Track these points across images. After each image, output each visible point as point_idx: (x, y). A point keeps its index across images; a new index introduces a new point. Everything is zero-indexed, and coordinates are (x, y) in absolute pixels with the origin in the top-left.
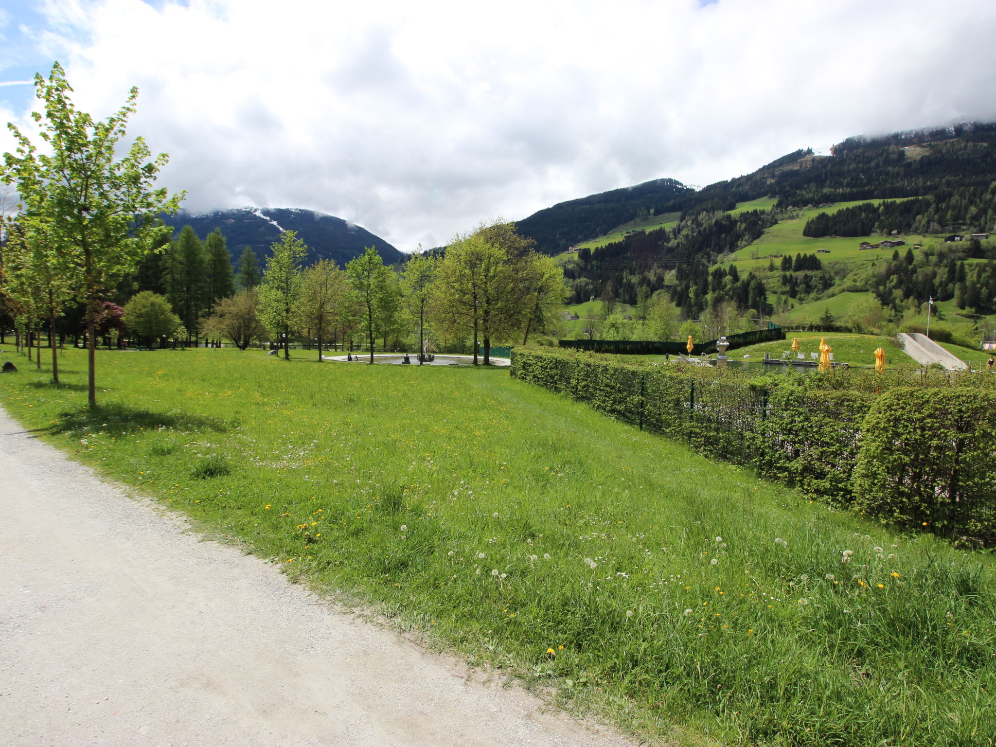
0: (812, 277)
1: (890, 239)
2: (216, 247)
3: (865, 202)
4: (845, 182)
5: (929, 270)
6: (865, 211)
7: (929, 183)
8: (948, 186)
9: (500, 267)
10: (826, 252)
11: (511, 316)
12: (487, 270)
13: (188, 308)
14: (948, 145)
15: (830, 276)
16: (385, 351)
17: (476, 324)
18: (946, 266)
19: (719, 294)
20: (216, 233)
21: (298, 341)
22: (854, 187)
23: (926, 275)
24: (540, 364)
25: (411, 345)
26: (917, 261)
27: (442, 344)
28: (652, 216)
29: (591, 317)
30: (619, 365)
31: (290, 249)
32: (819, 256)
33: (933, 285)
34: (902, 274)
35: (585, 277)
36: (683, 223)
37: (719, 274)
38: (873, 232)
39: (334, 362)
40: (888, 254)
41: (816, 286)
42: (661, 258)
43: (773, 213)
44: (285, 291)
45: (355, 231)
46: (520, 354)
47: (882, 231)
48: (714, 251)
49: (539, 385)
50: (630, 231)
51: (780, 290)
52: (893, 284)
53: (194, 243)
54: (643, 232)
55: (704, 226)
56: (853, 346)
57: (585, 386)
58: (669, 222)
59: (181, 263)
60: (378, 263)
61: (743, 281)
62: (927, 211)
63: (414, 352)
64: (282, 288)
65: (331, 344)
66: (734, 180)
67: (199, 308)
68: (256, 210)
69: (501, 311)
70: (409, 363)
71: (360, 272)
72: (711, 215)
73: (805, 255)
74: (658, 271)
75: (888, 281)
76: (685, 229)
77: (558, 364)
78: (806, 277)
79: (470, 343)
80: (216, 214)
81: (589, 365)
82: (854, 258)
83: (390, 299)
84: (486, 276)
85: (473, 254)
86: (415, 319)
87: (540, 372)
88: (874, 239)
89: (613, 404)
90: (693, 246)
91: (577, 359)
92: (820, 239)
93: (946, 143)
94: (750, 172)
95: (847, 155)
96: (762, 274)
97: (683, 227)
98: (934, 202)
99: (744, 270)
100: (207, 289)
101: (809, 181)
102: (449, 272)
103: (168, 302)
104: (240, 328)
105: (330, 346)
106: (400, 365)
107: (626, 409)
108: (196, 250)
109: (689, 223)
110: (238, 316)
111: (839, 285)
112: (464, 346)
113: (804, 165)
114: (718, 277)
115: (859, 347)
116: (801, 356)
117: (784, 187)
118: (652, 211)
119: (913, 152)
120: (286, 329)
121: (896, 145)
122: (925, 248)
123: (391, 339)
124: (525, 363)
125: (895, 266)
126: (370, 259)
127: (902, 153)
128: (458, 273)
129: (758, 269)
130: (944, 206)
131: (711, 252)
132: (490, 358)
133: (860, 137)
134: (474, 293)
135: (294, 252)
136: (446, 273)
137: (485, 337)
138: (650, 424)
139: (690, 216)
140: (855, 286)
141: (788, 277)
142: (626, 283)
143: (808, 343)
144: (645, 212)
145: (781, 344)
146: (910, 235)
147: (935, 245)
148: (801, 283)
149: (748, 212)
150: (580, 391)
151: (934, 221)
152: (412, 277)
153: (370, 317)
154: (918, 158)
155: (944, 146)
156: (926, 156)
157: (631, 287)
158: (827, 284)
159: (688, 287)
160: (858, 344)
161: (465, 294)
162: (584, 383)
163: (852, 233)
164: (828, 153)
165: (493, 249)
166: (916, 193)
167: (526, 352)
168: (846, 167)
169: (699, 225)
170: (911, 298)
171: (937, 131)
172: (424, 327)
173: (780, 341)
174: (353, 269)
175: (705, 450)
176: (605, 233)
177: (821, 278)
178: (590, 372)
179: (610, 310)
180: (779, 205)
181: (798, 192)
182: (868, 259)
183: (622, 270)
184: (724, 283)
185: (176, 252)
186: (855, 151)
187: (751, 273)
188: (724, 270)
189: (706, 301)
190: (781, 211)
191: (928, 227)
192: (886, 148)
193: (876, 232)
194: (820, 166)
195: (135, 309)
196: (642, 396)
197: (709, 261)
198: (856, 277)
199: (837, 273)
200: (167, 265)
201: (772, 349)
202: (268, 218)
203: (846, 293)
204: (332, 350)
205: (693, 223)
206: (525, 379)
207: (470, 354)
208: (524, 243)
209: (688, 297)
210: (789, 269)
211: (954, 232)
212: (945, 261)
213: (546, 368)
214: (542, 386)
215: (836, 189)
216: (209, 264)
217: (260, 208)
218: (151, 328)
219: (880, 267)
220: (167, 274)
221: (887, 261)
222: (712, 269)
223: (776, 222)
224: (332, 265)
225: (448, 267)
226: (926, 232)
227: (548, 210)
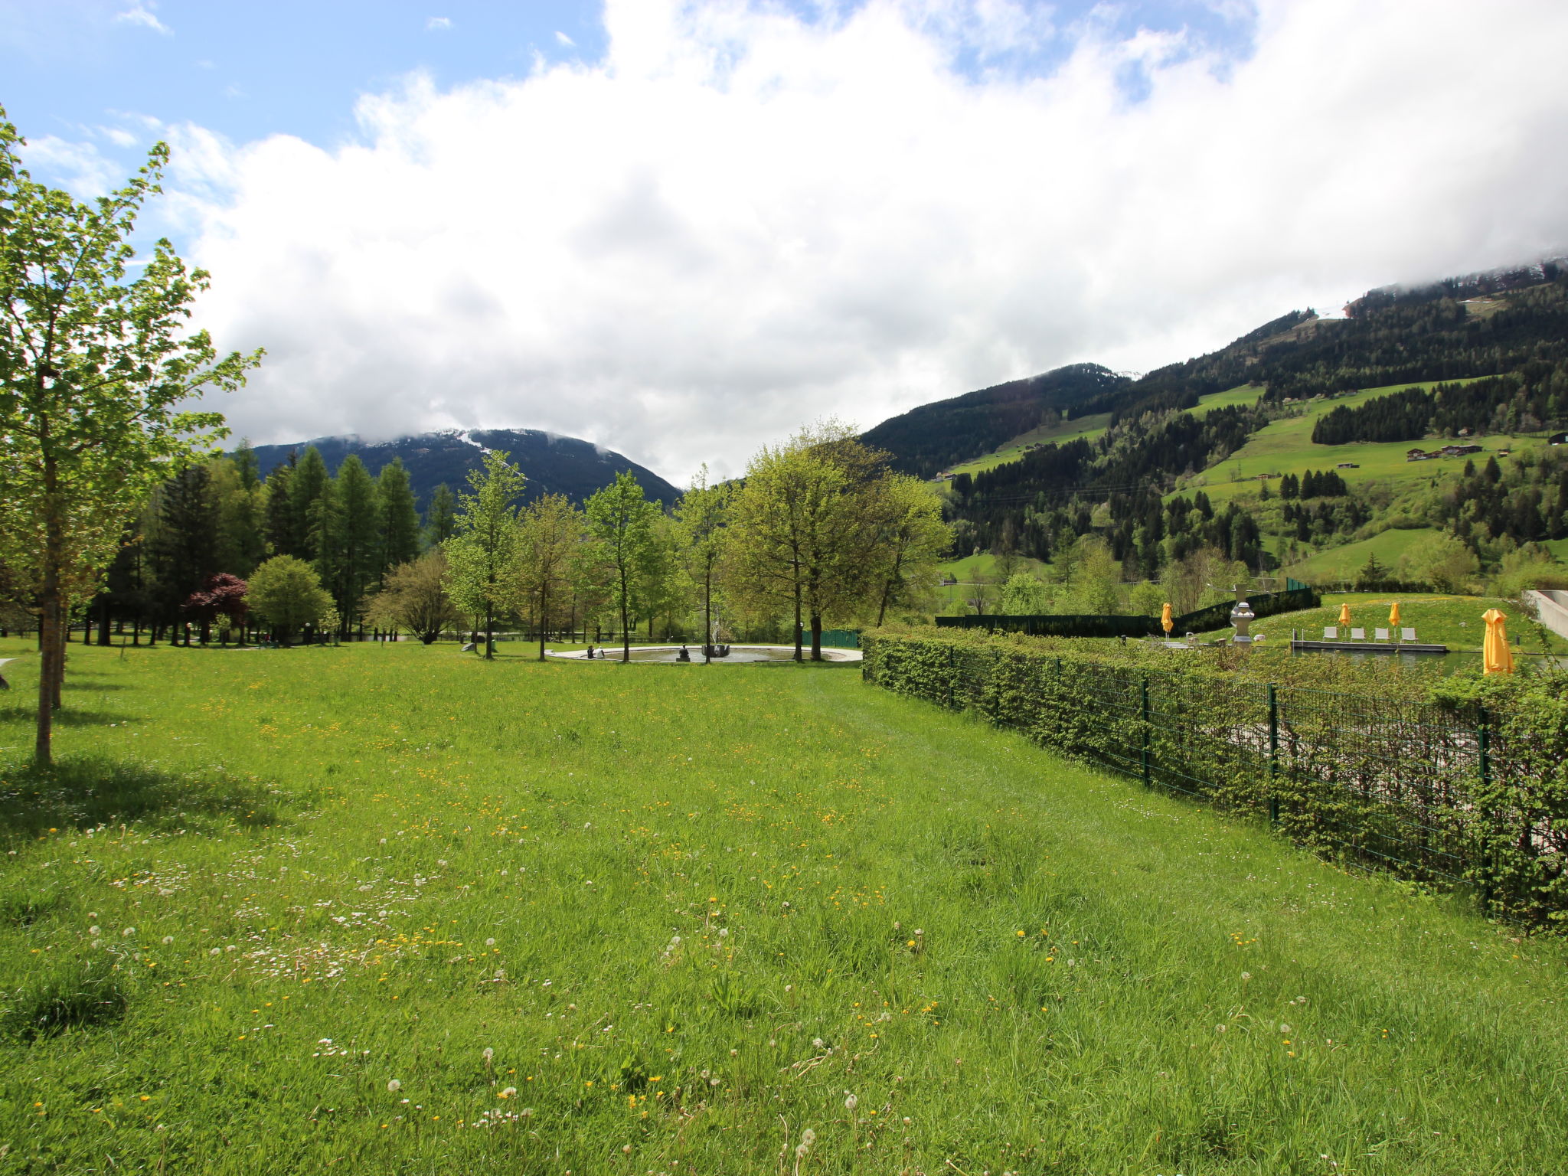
0: (1333, 508)
1: (1457, 443)
2: (395, 487)
3: (1410, 386)
4: (1373, 357)
5: (1528, 489)
6: (1410, 401)
7: (1511, 354)
8: (1544, 357)
9: (837, 498)
10: (1353, 467)
11: (855, 578)
12: (815, 503)
13: (349, 580)
14: (1537, 294)
15: (1363, 505)
16: (652, 641)
17: (798, 592)
18: (1556, 483)
19: (1182, 537)
20: (395, 465)
21: (517, 629)
22: (1388, 364)
23: (1524, 497)
24: (920, 659)
25: (692, 631)
26: (1506, 476)
27: (742, 628)
28: (1066, 421)
29: (977, 579)
30: (1084, 658)
31: (498, 481)
32: (1342, 474)
33: (1537, 514)
34: (1483, 497)
35: (963, 518)
36: (1116, 430)
37: (1180, 508)
38: (1428, 433)
39: (564, 662)
40: (1457, 466)
41: (1341, 521)
42: (1084, 485)
43: (1260, 409)
44: (490, 547)
45: (608, 459)
46: (881, 641)
47: (1442, 431)
48: (1168, 471)
49: (919, 696)
50: (1033, 445)
51: (1281, 529)
52: (1470, 514)
53: (361, 481)
54: (1054, 446)
55: (1150, 432)
56: (1445, 615)
57: (1014, 699)
58: (1094, 428)
59: (340, 512)
60: (636, 497)
61: (1220, 517)
62: (1512, 396)
63: (697, 642)
64: (484, 543)
65: (568, 633)
66: (1192, 362)
67: (365, 580)
68: (461, 434)
69: (839, 569)
70: (688, 660)
71: (609, 512)
72: (1160, 417)
73: (1319, 473)
74: (1080, 506)
75: (1461, 510)
76: (1119, 440)
77: (953, 656)
78: (1323, 507)
79: (787, 623)
80: (403, 441)
81: (1020, 659)
82: (1400, 475)
83: (657, 554)
84: (812, 514)
85: (790, 477)
86: (698, 586)
87: (920, 672)
88: (1430, 444)
89: (1077, 736)
90: (1135, 465)
91: (993, 648)
92: (1340, 447)
93: (1533, 291)
94: (1217, 349)
95: (1371, 316)
96: (1250, 505)
97: (1117, 436)
98: (1524, 383)
99: (1220, 500)
100: (378, 551)
101: (1314, 358)
102: (753, 508)
103: (315, 571)
104: (424, 609)
105: (567, 635)
106: (672, 664)
107: (1109, 747)
108: (364, 492)
109: (1126, 429)
110: (422, 591)
111: (1379, 519)
112: (777, 630)
113: (1303, 334)
114: (1178, 511)
115: (1457, 616)
116: (1358, 634)
117: (1275, 369)
118: (1065, 413)
119: (1479, 307)
120: (489, 609)
121: (1451, 297)
122: (1518, 455)
123: (659, 621)
124: (889, 656)
125: (1471, 485)
126: (624, 491)
127: (1461, 311)
128: (767, 509)
129: (1243, 497)
130: (1540, 387)
131: (1164, 474)
132: (823, 649)
133: (1394, 286)
134: (793, 541)
135: (504, 485)
136: (748, 510)
137: (814, 614)
138: (1169, 778)
139: (1126, 418)
140: (1406, 519)
141: (1294, 508)
142: (1029, 526)
143: (1364, 612)
144: (1054, 415)
145: (1316, 614)
146: (1490, 435)
147: (1533, 450)
148: (1315, 518)
149: (1219, 409)
150: (1003, 708)
151: (1527, 412)
152: (692, 518)
153: (624, 586)
154: (1489, 316)
155: (1531, 297)
156: (1502, 312)
157: (1037, 531)
158: (1359, 517)
159: (1130, 529)
160: (1454, 611)
161: (780, 543)
162: (1011, 693)
163: (1393, 436)
164: (1342, 315)
165: (823, 469)
166: (1491, 369)
167: (892, 637)
168: (1372, 335)
169: (1141, 431)
170: (1504, 536)
171: (1515, 274)
172: (712, 600)
173: (1314, 611)
174: (596, 508)
175: (1320, 842)
176: (992, 449)
177: (1348, 509)
178: (1022, 671)
179: (1008, 569)
180: (1269, 396)
181: (1298, 375)
182: (1424, 475)
183: (1022, 505)
184: (1188, 522)
185: (332, 495)
186: (1384, 309)
187: (1231, 504)
188: (1188, 500)
189: (1162, 550)
190: (1273, 405)
191: (1518, 422)
192: (1434, 302)
193: (1431, 432)
194: (1329, 334)
195: (264, 583)
196: (1147, 718)
197: (1162, 487)
198: (1407, 505)
199: (1374, 500)
200: (318, 515)
201: (1301, 624)
202: (479, 445)
203: (1392, 531)
204: (568, 642)
205: (1131, 429)
206: (892, 685)
207: (787, 643)
208: (874, 457)
209: (1131, 545)
210: (1293, 495)
211: (1562, 428)
212: (1553, 475)
213: (932, 665)
214: (925, 699)
215: (1359, 369)
216: (382, 512)
217: (468, 429)
218: (287, 612)
219: (1445, 487)
220: (317, 528)
221: (1455, 478)
222: (1167, 499)
223: (1266, 424)
224: (563, 502)
225: (751, 500)
226: (1516, 430)
227: (902, 417)
